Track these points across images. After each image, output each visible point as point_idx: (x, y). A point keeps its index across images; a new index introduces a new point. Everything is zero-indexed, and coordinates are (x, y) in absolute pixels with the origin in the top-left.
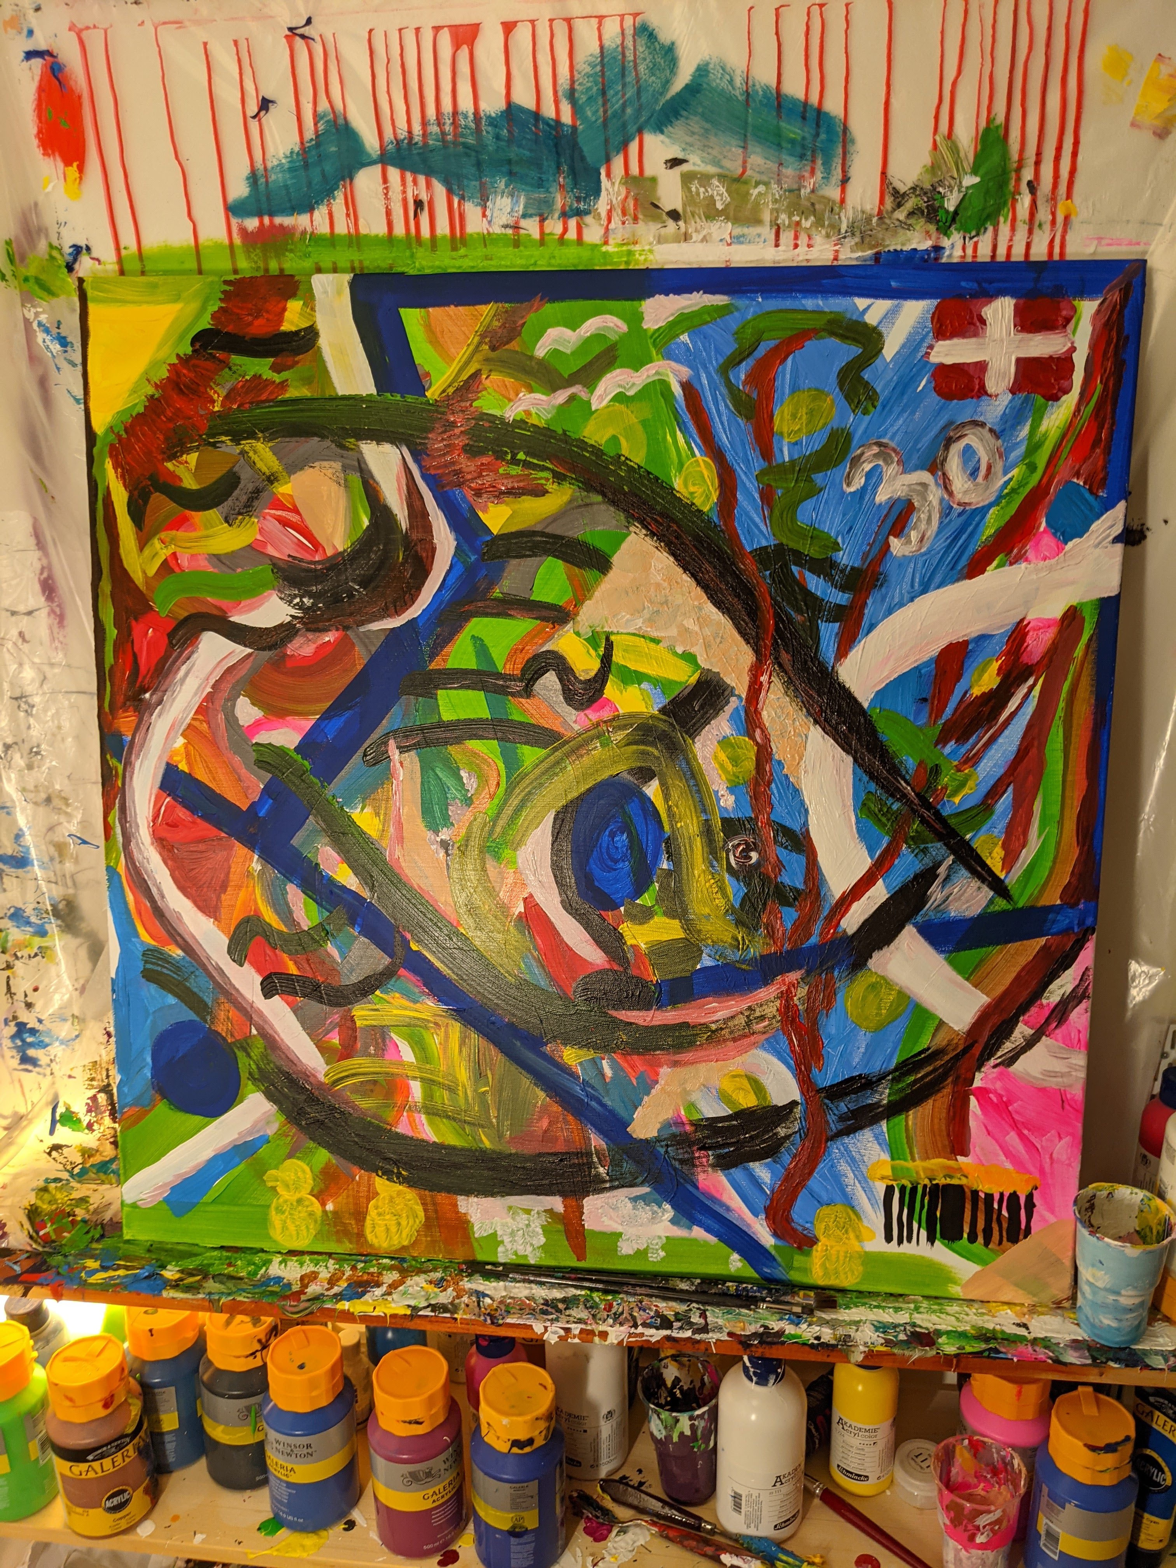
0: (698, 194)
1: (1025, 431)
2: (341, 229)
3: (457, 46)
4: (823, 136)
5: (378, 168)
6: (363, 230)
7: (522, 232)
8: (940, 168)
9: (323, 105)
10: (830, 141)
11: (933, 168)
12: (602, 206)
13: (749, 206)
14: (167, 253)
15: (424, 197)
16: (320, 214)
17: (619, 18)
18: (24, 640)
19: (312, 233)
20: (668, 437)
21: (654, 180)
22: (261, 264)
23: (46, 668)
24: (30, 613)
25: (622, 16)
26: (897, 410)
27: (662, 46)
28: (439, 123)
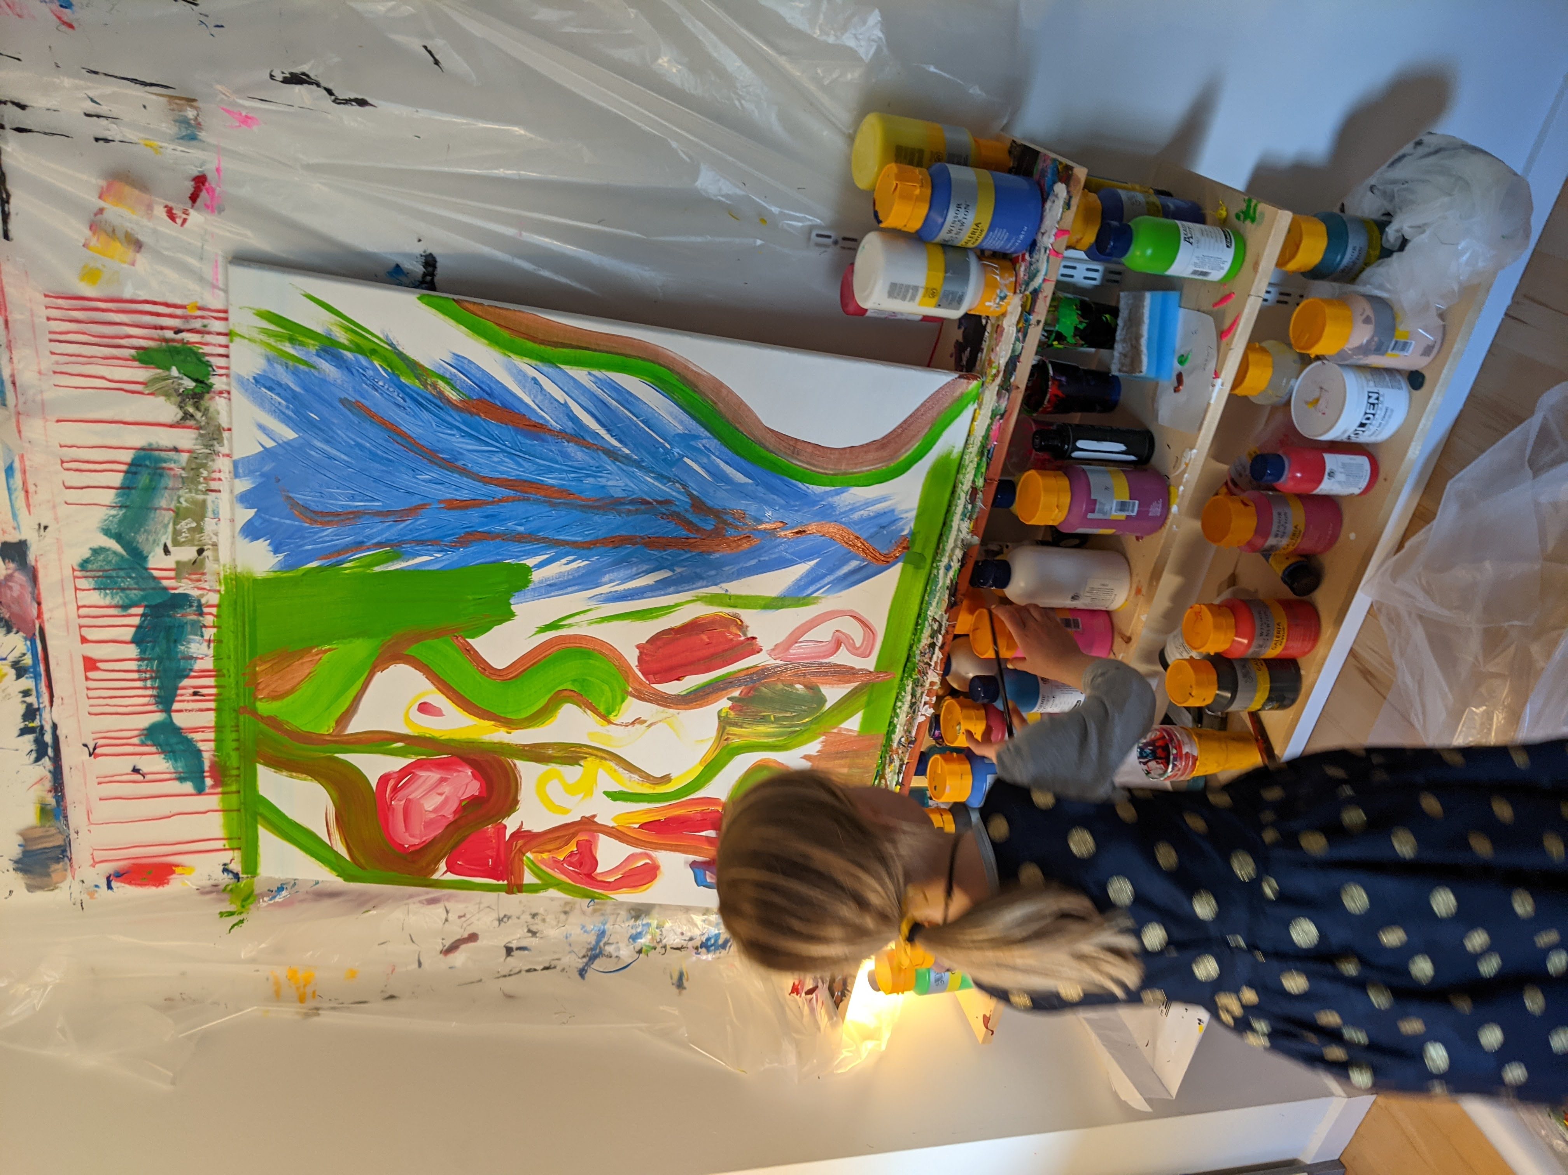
0: (186, 537)
1: (348, 354)
2: (212, 736)
3: (98, 669)
4: (147, 463)
5: (174, 715)
6: (213, 724)
7: (212, 638)
8: (167, 391)
9: (136, 741)
10: (150, 458)
11: (167, 395)
12: (195, 593)
13: (193, 507)
14: (228, 825)
15: (191, 691)
16: (202, 746)
17: (77, 580)
18: (464, 916)
19: (215, 751)
20: (347, 572)
21: (178, 563)
22: (234, 778)
23: (482, 906)
24: (447, 912)
25: (75, 577)
26: (331, 433)
27: (92, 555)
28: (145, 680)
